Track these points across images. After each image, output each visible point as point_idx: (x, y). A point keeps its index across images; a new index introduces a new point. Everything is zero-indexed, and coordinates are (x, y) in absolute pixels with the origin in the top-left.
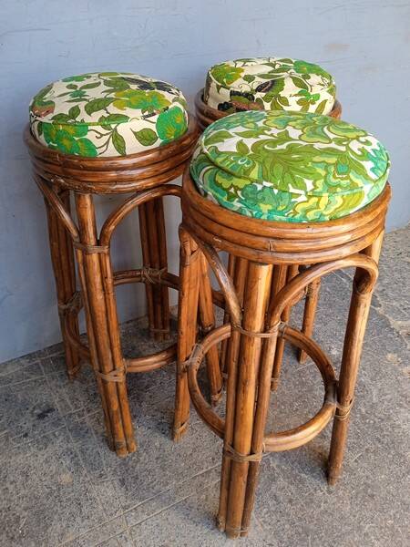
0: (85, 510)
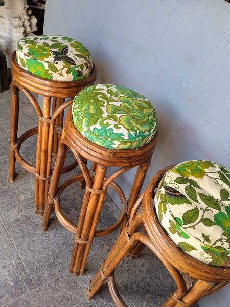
0: (5, 208)
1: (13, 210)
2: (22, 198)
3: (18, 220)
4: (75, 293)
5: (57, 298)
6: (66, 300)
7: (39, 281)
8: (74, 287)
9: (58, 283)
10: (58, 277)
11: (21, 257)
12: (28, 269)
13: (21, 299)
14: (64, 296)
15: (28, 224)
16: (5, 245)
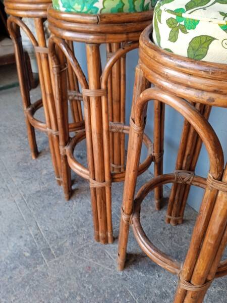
1: (34, 183)
2: (45, 172)
3: (39, 192)
4: (103, 264)
5: (81, 270)
6: (92, 272)
7: (60, 250)
8: (102, 257)
9: (82, 252)
10: (82, 246)
11: (40, 227)
12: (48, 239)
13: (37, 271)
14: (89, 268)
15: (49, 195)
16: (23, 216)
